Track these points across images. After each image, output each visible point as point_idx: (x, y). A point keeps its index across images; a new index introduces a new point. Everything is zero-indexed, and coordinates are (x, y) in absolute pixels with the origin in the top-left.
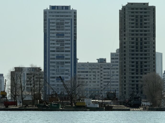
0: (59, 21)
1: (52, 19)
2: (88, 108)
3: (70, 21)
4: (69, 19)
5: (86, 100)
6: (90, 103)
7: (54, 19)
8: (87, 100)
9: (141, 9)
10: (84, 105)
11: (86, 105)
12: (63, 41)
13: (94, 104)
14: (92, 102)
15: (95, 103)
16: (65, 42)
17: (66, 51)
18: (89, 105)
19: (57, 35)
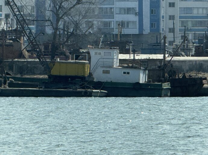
2: (99, 85)
5: (96, 53)
6: (111, 67)
8: (100, 54)
10: (80, 74)
11: (90, 74)
13: (127, 70)
14: (122, 61)
15: (128, 67)
18: (107, 72)
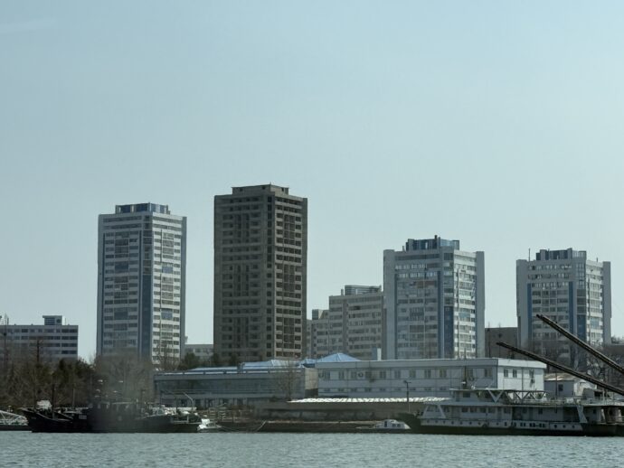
0: (120, 238)
1: (108, 235)
3: (138, 236)
4: (136, 233)
7: (112, 235)
9: (248, 200)
12: (126, 279)
16: (130, 281)
17: (131, 301)
19: (116, 267)
